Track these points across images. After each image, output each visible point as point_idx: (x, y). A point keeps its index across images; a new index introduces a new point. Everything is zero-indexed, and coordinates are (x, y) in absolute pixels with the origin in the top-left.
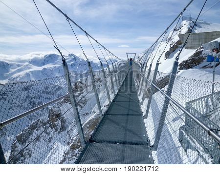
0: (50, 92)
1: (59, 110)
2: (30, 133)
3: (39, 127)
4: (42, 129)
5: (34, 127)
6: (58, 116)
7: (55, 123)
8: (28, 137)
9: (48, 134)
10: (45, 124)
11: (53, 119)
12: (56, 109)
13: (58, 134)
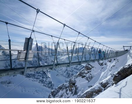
0: (78, 69)
1: (75, 81)
2: (58, 92)
3: (63, 89)
4: (65, 90)
5: (60, 88)
6: (74, 84)
7: (72, 88)
8: (57, 93)
9: (67, 94)
10: (66, 88)
11: (71, 85)
12: (73, 80)
13: (73, 95)
